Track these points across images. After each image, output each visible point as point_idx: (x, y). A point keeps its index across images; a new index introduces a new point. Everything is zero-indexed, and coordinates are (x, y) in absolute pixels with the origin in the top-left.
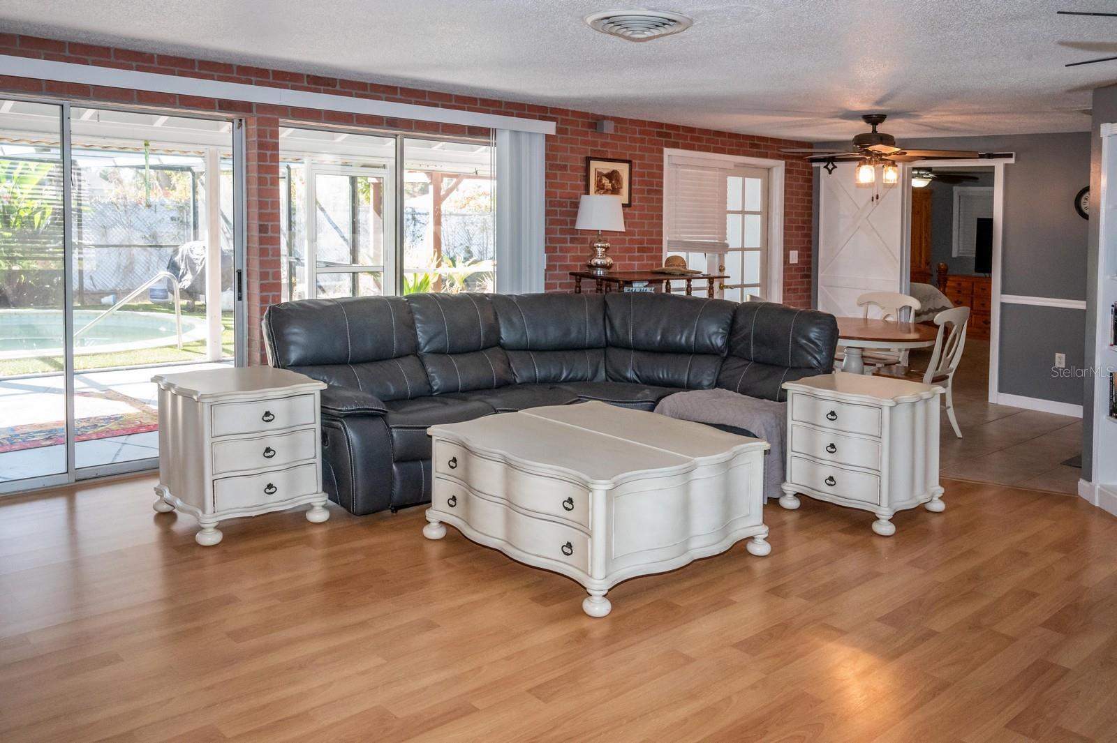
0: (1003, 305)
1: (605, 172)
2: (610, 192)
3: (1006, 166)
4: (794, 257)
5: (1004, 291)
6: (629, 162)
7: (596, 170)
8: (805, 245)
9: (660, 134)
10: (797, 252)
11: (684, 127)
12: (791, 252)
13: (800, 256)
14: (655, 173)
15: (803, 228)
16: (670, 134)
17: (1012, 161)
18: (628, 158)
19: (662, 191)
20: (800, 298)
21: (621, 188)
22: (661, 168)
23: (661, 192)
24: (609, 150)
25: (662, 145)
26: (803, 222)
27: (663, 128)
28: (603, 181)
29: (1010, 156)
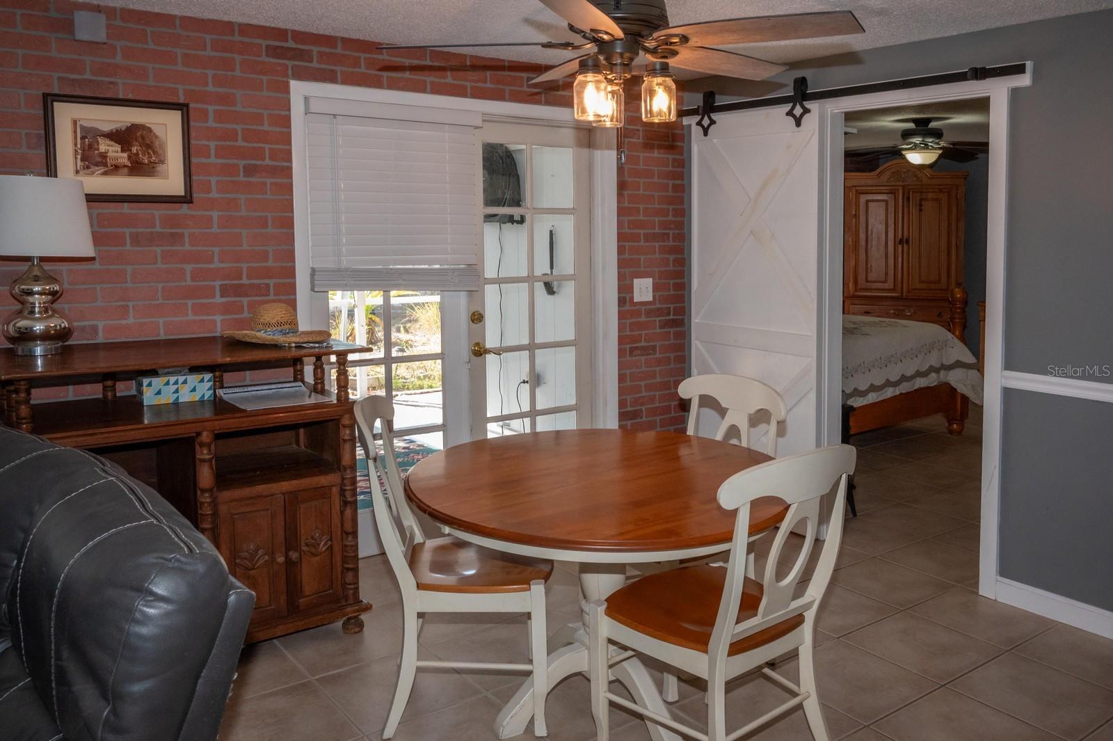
0: (1008, 393)
1: (106, 128)
2: (126, 170)
3: (1015, 93)
4: (643, 290)
5: (1009, 365)
6: (182, 107)
7: (75, 122)
8: (671, 268)
9: (275, 52)
10: (649, 281)
11: (344, 40)
12: (636, 282)
13: (656, 288)
14: (267, 132)
15: (664, 237)
16: (309, 52)
17: (1024, 80)
18: (182, 100)
19: (290, 168)
20: (659, 362)
21: (162, 162)
22: (286, 121)
23: (288, 172)
24: (120, 81)
25: (287, 76)
26: (664, 225)
27: (286, 41)
28: (102, 148)
29: (1020, 69)
